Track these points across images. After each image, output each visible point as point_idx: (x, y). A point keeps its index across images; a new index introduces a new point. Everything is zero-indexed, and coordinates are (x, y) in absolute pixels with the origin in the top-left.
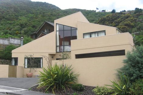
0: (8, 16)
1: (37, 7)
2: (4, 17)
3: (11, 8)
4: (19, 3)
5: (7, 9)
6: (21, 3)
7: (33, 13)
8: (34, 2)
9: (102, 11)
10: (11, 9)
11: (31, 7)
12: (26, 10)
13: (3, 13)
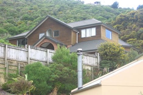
9: (95, 3)
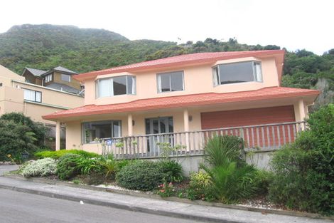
0: (29, 56)
1: (88, 37)
2: (21, 58)
3: (39, 40)
4: (55, 31)
5: (31, 43)
6: (59, 30)
7: (78, 49)
8: (83, 30)
10: (38, 43)
11: (77, 38)
12: (65, 44)
13: (21, 51)
